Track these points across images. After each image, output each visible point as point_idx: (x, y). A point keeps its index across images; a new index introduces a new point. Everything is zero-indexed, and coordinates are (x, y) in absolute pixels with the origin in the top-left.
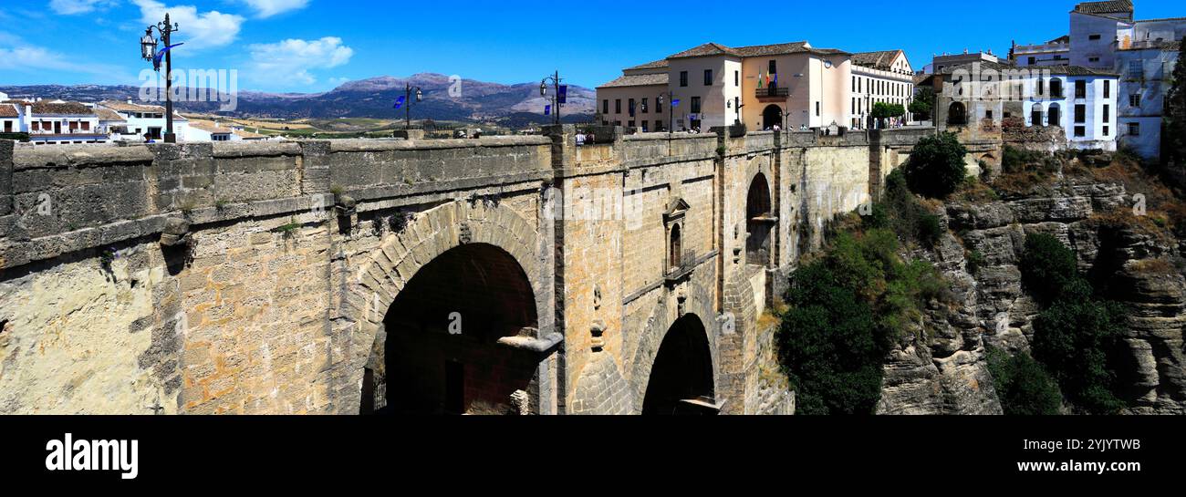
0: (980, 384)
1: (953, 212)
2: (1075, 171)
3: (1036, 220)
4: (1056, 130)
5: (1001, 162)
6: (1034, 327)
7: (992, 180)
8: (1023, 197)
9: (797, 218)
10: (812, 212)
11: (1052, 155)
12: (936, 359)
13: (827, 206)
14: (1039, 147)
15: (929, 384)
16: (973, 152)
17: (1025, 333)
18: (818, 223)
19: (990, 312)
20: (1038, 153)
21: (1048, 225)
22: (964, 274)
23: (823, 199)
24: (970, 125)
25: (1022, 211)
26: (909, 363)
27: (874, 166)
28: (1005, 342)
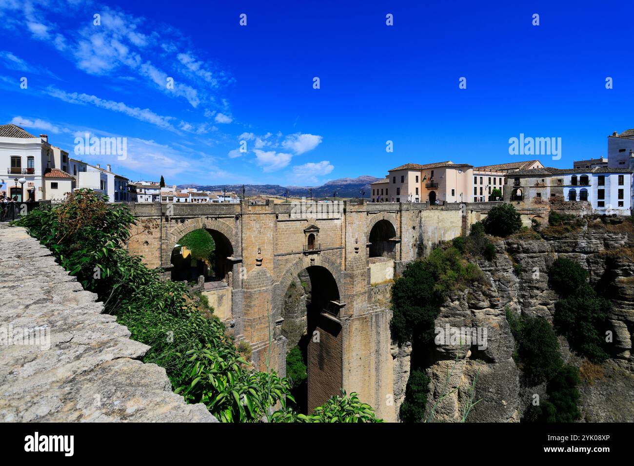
0: (501, 327)
1: (508, 244)
3: (567, 252)
4: (585, 204)
5: (548, 220)
6: (555, 307)
7: (541, 229)
8: (559, 239)
9: (416, 241)
10: (425, 238)
11: (582, 217)
12: (473, 310)
13: (435, 237)
14: (574, 213)
15: (464, 320)
16: (527, 214)
17: (549, 309)
18: (429, 244)
19: (526, 295)
20: (573, 216)
21: (574, 255)
22: (510, 275)
23: (432, 234)
24: (525, 200)
25: (558, 246)
26: (454, 308)
27: (464, 220)
28: (535, 312)
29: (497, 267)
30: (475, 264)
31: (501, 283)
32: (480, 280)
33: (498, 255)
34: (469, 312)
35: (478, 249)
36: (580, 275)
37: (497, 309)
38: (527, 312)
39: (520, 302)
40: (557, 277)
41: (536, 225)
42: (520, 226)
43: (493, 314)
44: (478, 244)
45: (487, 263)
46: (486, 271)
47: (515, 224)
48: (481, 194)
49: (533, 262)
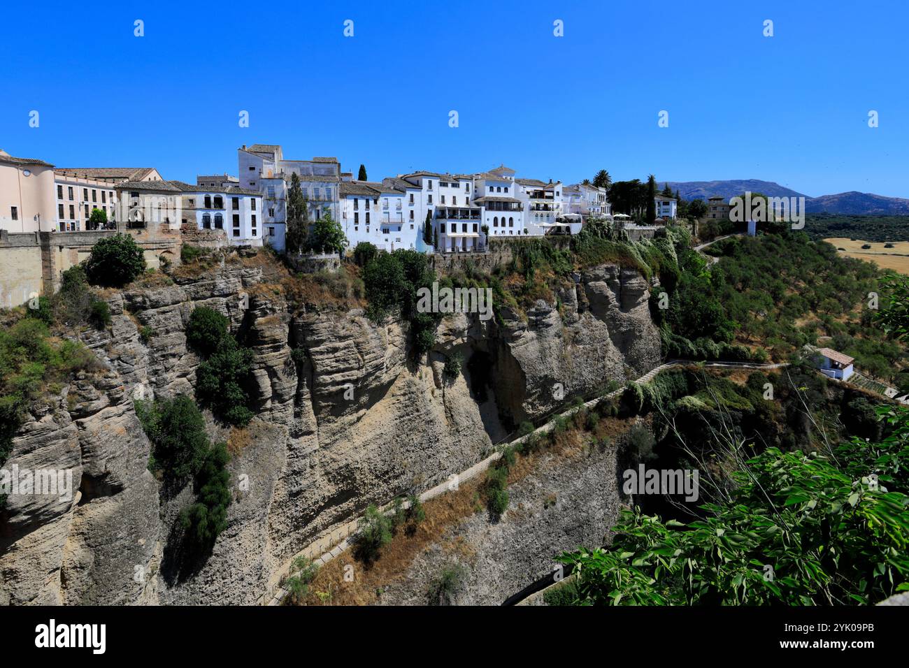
1: (129, 298)
2: (233, 261)
3: (204, 298)
4: (220, 232)
5: (180, 256)
6: (196, 374)
7: (172, 270)
8: (195, 281)
11: (218, 250)
12: (79, 420)
14: (208, 245)
16: (153, 249)
17: (189, 380)
19: (159, 370)
20: (209, 250)
21: (212, 301)
22: (135, 345)
24: (149, 228)
25: (194, 292)
26: (43, 430)
27: (47, 264)
28: (171, 390)
29: (113, 337)
30: (78, 338)
31: (123, 361)
32: (89, 366)
33: (114, 318)
34: (73, 426)
35: (80, 313)
36: (222, 325)
37: (121, 403)
38: (162, 394)
39: (151, 383)
40: (197, 334)
41: (166, 265)
42: (143, 268)
43: (115, 415)
44: (78, 304)
45: (96, 335)
46: (96, 347)
47: (137, 266)
48: (72, 216)
49: (165, 319)
